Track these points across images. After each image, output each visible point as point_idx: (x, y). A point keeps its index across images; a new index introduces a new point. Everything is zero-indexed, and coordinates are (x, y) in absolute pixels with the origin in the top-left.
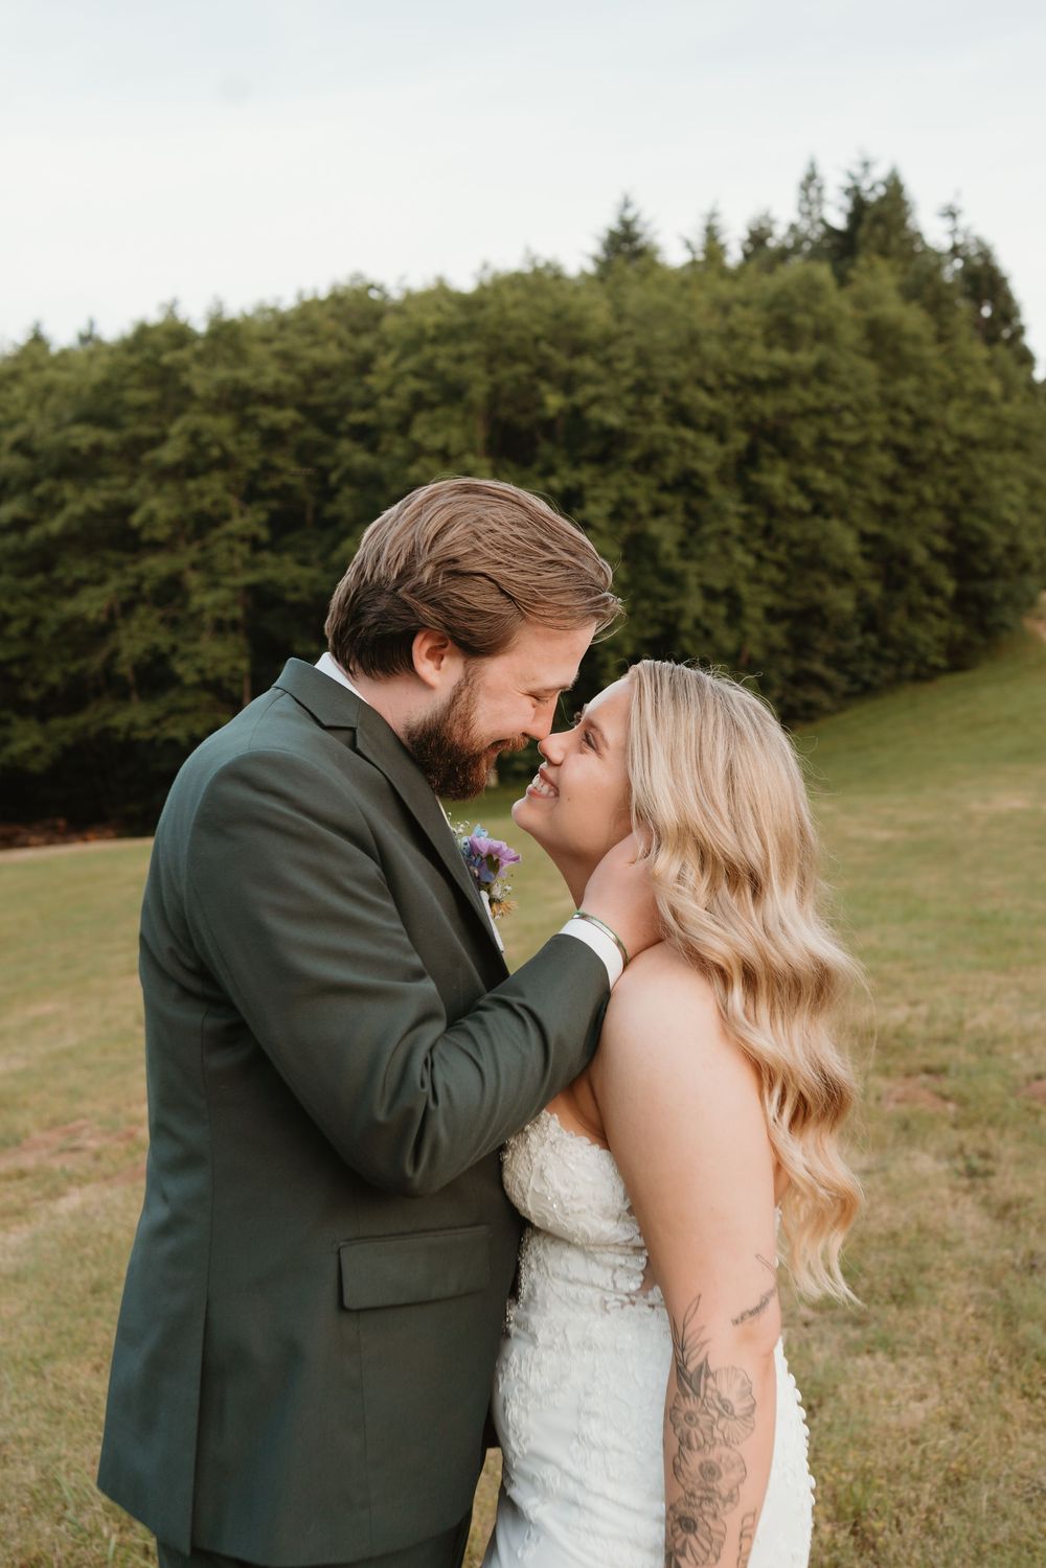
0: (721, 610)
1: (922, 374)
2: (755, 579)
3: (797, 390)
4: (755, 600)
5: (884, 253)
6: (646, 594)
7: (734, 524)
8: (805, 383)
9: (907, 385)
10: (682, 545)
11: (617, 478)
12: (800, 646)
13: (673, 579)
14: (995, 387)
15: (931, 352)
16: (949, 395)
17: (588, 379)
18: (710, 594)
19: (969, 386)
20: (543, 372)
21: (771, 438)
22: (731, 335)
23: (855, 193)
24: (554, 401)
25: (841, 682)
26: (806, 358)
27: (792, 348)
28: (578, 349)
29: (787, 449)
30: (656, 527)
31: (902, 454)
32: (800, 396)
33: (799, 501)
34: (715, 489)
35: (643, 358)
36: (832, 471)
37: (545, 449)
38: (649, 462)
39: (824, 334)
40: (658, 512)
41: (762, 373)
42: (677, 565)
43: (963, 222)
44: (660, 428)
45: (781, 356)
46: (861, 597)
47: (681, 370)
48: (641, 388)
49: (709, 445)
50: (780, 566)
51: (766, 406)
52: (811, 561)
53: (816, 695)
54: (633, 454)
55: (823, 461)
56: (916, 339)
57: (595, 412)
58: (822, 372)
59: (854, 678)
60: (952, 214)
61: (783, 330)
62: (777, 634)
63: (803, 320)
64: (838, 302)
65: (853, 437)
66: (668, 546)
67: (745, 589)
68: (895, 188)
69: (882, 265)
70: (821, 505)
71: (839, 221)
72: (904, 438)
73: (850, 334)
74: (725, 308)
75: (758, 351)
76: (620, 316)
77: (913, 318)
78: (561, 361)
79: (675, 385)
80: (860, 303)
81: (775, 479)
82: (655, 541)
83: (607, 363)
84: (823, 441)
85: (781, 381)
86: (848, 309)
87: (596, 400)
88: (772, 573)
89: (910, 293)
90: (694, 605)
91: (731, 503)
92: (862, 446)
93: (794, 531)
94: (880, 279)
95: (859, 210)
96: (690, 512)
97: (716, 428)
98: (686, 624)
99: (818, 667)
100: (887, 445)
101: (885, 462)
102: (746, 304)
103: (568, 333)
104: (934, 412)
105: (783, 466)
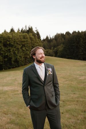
0: (20, 57)
1: (34, 41)
2: (22, 55)
3: (25, 42)
4: (23, 57)
5: (31, 32)
6: (15, 56)
7: (21, 52)
8: (26, 41)
9: (33, 42)
10: (18, 53)
11: (13, 48)
12: (26, 60)
13: (17, 55)
14: (38, 42)
15: (34, 39)
16: (35, 42)
17: (10, 41)
18: (19, 56)
19: (37, 42)
20: (7, 40)
21: (23, 46)
22: (21, 38)
23: (29, 27)
24: (8, 43)
25: (28, 62)
26: (26, 40)
27: (25, 39)
28: (10, 39)
29: (25, 46)
30: (16, 52)
31: (32, 46)
32: (25, 43)
33: (25, 50)
34: (20, 49)
35: (14, 39)
36: (28, 48)
37: (8, 46)
38: (15, 47)
39: (27, 38)
40: (16, 50)
41: (23, 41)
42: (17, 54)
43: (37, 29)
44: (16, 45)
45: (24, 40)
46: (30, 56)
47: (17, 40)
48: (15, 42)
49: (19, 46)
50: (24, 55)
51: (23, 43)
52: (26, 54)
53: (27, 63)
54: (14, 47)
55: (27, 47)
56: (33, 39)
57: (11, 43)
58: (27, 41)
59: (29, 62)
60: (36, 28)
61: (24, 38)
62: (24, 59)
63: (25, 37)
64: (28, 36)
65: (29, 45)
66: (17, 53)
67: (22, 56)
68: (32, 27)
69: (31, 33)
70: (27, 50)
71: (28, 29)
72: (32, 45)
73: (29, 38)
74: (20, 36)
75: (23, 39)
76: (13, 36)
77: (33, 37)
78: (8, 40)
79: (17, 41)
80: (29, 36)
81: (24, 49)
82: (16, 53)
83: (12, 40)
84: (27, 46)
85: (24, 42)
86: (28, 37)
87: (11, 42)
88: (23, 55)
89: (33, 35)
90: (18, 57)
91: (21, 50)
92: (30, 46)
93: (25, 52)
94: (31, 34)
95: (29, 29)
96: (18, 51)
97: (20, 45)
98: (18, 58)
99: (27, 61)
100: (31, 46)
101: (31, 47)
102: (22, 36)
103: (9, 38)
104: (34, 44)
105: (24, 48)
